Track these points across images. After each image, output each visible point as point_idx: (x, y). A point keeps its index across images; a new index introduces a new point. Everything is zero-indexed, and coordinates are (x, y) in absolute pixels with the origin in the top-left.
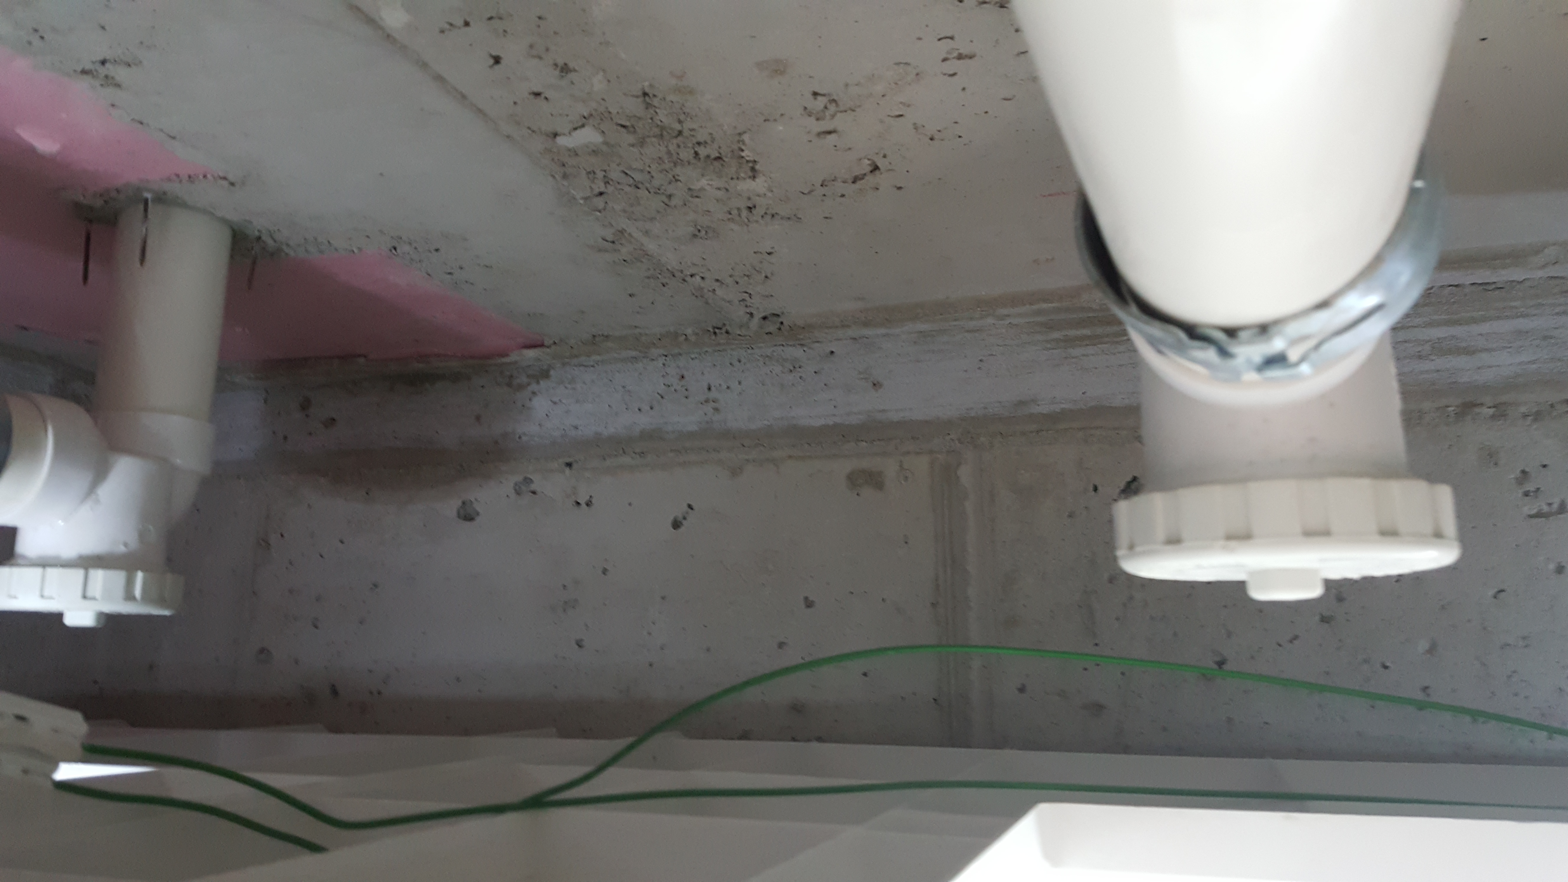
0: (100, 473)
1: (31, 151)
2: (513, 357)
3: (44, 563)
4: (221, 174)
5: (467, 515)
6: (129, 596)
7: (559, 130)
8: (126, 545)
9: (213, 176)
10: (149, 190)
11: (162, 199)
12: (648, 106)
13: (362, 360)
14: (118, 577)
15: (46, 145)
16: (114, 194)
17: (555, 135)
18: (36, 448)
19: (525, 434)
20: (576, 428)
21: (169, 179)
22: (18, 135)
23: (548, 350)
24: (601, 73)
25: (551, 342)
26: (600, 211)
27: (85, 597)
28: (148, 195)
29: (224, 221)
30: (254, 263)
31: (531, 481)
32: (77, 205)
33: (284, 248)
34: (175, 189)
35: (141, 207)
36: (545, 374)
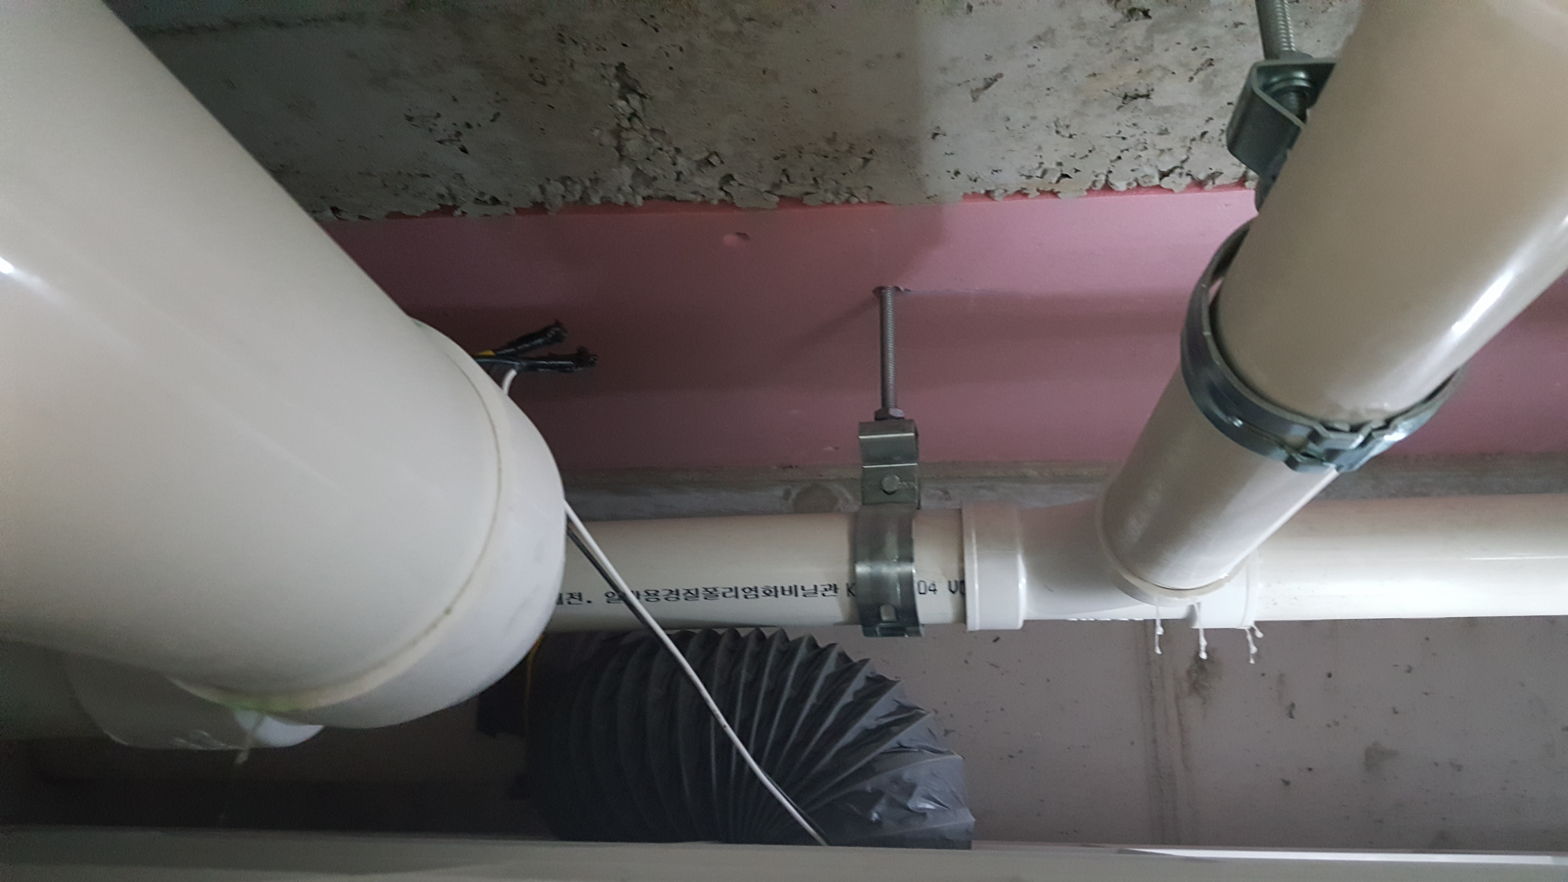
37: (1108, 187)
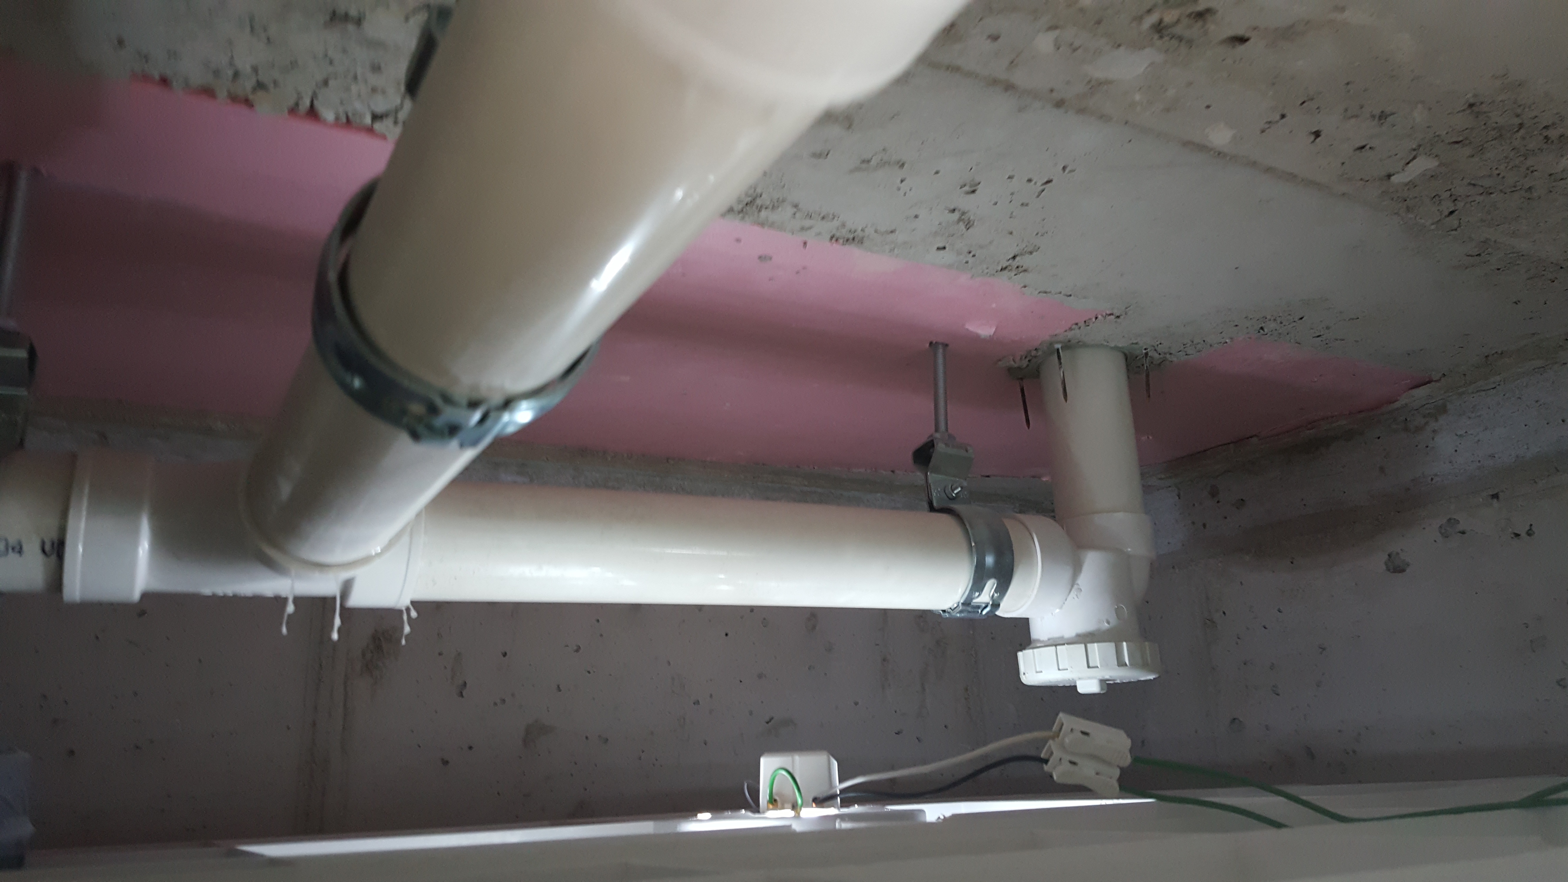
0: (1077, 568)
1: (976, 338)
2: (1403, 401)
3: (1055, 643)
4: (1108, 312)
5: (1396, 567)
6: (1121, 664)
7: (1392, 171)
8: (1108, 623)
9: (1102, 316)
10: (1058, 342)
11: (1069, 345)
12: (1477, 115)
13: (1255, 439)
14: (1110, 647)
15: (985, 331)
16: (1034, 353)
17: (1389, 176)
18: (1031, 554)
19: (1436, 475)
20: (1492, 456)
21: (1071, 329)
22: (967, 329)
23: (1438, 384)
24: (1420, 106)
25: (1440, 375)
26: (1456, 230)
27: (1089, 667)
28: (1058, 346)
29: (1116, 348)
30: (1148, 376)
31: (1458, 522)
32: (1010, 370)
33: (1168, 356)
34: (1075, 334)
35: (1056, 355)
36: (1442, 409)
37: (313, 113)
